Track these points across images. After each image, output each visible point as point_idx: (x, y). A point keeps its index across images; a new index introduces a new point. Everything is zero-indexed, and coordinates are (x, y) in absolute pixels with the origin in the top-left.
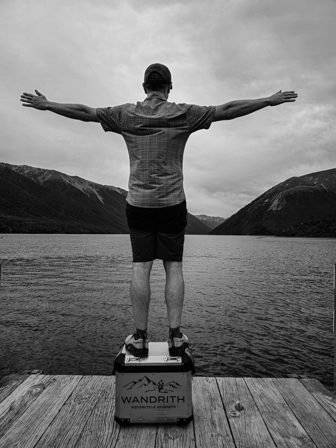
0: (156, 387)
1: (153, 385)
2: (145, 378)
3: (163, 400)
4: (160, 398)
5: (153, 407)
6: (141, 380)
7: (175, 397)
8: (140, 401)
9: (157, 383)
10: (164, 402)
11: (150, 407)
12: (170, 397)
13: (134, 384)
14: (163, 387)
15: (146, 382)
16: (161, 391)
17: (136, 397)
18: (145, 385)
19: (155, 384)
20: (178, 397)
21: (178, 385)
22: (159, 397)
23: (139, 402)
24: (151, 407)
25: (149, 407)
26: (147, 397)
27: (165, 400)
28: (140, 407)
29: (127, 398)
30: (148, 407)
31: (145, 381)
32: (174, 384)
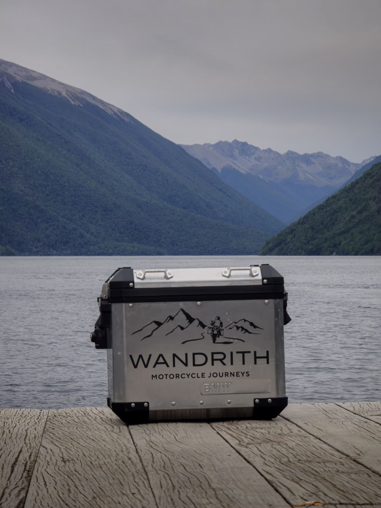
0: (206, 331)
1: (200, 328)
2: (181, 313)
3: (221, 360)
4: (216, 356)
5: (200, 375)
6: (172, 318)
7: (249, 352)
8: (170, 363)
9: (208, 324)
10: (224, 364)
11: (193, 376)
12: (237, 352)
13: (156, 326)
14: (222, 333)
15: (184, 322)
16: (218, 340)
17: (161, 355)
18: (182, 329)
19: (203, 326)
20: (255, 352)
21: (255, 327)
22: (213, 354)
23: (168, 366)
24: (196, 376)
25: (190, 376)
26: (186, 354)
27: (227, 361)
28: (172, 376)
29: (141, 356)
30: (188, 376)
31: (182, 319)
32: (247, 326)
